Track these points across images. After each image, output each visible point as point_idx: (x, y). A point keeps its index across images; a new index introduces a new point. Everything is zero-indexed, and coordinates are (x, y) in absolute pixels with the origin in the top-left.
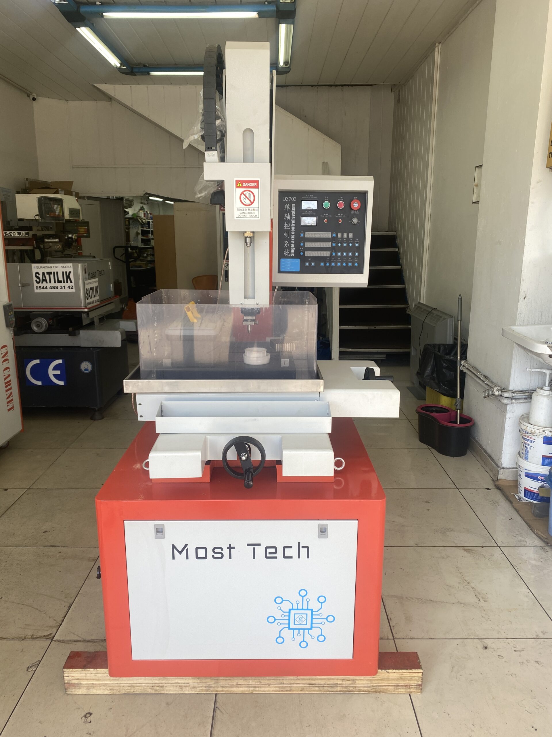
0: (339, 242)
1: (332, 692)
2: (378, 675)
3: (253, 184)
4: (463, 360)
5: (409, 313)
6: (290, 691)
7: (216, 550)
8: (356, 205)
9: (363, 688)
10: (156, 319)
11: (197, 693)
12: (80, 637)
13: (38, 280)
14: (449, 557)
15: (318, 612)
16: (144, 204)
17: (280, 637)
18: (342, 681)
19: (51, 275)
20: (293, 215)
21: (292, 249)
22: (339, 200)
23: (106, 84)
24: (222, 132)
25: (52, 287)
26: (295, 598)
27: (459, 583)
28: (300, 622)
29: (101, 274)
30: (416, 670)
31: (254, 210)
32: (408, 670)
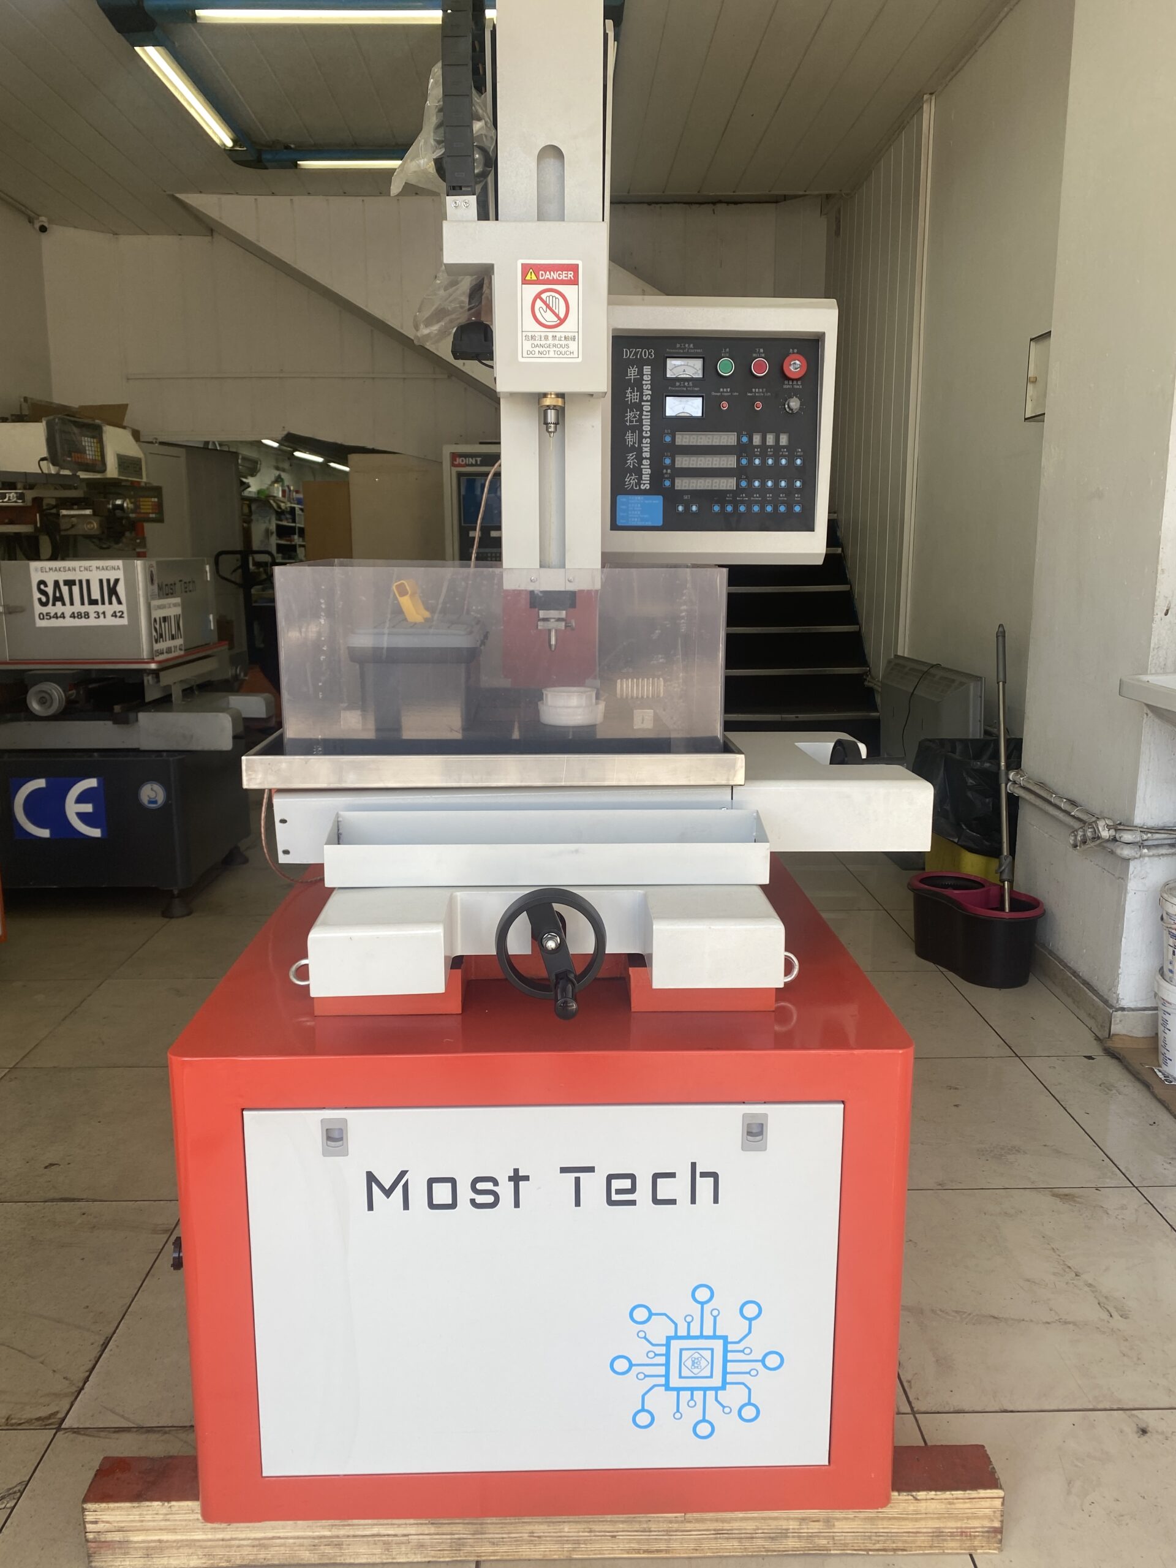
0: (757, 456)
1: (775, 1551)
2: (891, 1507)
3: (564, 275)
4: (1012, 769)
5: (871, 685)
6: (667, 1551)
7: (480, 1186)
8: (795, 366)
9: (854, 1540)
10: (323, 606)
11: (427, 1560)
12: (128, 1420)
13: (44, 599)
14: (1021, 1212)
15: (742, 1343)
16: (284, 470)
17: (643, 1410)
18: (798, 1523)
19: (74, 587)
20: (647, 392)
21: (643, 473)
22: (754, 355)
23: (201, 192)
24: (488, 153)
25: (76, 615)
26: (683, 1308)
27: (1054, 1274)
28: (696, 1371)
29: (187, 590)
30: (989, 1491)
31: (565, 338)
32: (968, 1492)
